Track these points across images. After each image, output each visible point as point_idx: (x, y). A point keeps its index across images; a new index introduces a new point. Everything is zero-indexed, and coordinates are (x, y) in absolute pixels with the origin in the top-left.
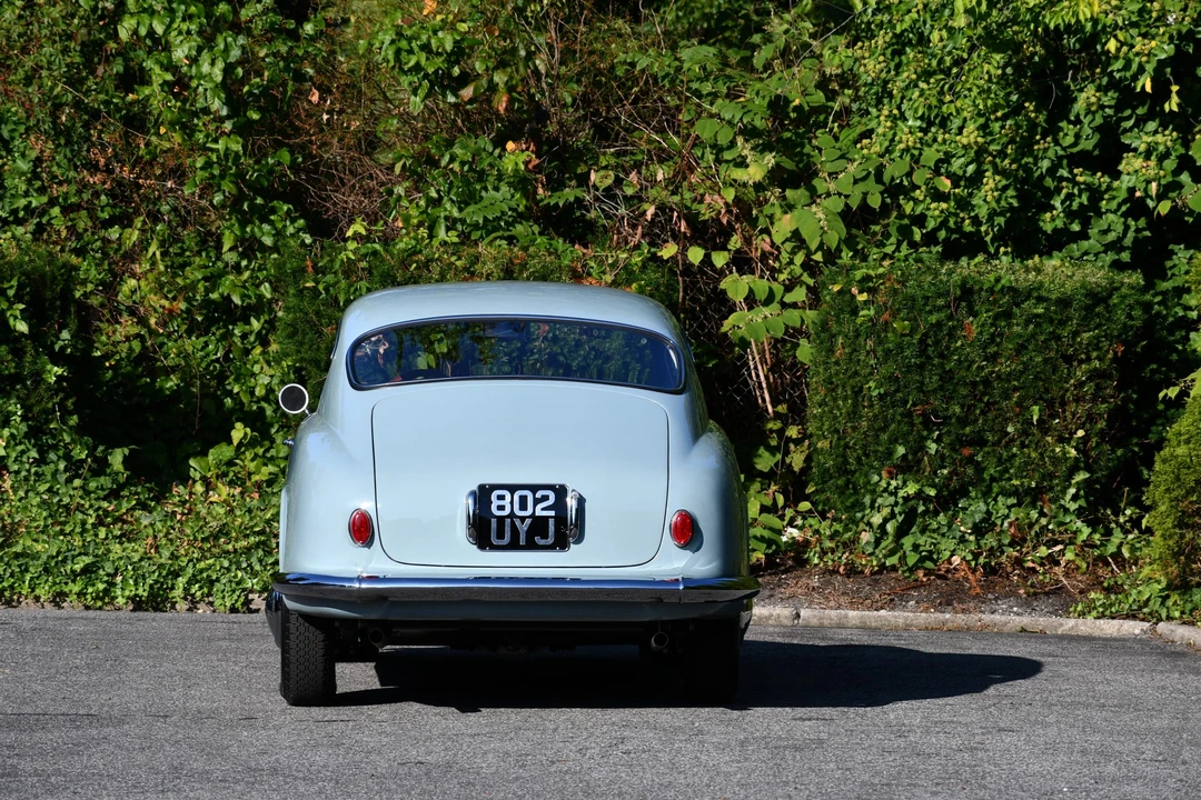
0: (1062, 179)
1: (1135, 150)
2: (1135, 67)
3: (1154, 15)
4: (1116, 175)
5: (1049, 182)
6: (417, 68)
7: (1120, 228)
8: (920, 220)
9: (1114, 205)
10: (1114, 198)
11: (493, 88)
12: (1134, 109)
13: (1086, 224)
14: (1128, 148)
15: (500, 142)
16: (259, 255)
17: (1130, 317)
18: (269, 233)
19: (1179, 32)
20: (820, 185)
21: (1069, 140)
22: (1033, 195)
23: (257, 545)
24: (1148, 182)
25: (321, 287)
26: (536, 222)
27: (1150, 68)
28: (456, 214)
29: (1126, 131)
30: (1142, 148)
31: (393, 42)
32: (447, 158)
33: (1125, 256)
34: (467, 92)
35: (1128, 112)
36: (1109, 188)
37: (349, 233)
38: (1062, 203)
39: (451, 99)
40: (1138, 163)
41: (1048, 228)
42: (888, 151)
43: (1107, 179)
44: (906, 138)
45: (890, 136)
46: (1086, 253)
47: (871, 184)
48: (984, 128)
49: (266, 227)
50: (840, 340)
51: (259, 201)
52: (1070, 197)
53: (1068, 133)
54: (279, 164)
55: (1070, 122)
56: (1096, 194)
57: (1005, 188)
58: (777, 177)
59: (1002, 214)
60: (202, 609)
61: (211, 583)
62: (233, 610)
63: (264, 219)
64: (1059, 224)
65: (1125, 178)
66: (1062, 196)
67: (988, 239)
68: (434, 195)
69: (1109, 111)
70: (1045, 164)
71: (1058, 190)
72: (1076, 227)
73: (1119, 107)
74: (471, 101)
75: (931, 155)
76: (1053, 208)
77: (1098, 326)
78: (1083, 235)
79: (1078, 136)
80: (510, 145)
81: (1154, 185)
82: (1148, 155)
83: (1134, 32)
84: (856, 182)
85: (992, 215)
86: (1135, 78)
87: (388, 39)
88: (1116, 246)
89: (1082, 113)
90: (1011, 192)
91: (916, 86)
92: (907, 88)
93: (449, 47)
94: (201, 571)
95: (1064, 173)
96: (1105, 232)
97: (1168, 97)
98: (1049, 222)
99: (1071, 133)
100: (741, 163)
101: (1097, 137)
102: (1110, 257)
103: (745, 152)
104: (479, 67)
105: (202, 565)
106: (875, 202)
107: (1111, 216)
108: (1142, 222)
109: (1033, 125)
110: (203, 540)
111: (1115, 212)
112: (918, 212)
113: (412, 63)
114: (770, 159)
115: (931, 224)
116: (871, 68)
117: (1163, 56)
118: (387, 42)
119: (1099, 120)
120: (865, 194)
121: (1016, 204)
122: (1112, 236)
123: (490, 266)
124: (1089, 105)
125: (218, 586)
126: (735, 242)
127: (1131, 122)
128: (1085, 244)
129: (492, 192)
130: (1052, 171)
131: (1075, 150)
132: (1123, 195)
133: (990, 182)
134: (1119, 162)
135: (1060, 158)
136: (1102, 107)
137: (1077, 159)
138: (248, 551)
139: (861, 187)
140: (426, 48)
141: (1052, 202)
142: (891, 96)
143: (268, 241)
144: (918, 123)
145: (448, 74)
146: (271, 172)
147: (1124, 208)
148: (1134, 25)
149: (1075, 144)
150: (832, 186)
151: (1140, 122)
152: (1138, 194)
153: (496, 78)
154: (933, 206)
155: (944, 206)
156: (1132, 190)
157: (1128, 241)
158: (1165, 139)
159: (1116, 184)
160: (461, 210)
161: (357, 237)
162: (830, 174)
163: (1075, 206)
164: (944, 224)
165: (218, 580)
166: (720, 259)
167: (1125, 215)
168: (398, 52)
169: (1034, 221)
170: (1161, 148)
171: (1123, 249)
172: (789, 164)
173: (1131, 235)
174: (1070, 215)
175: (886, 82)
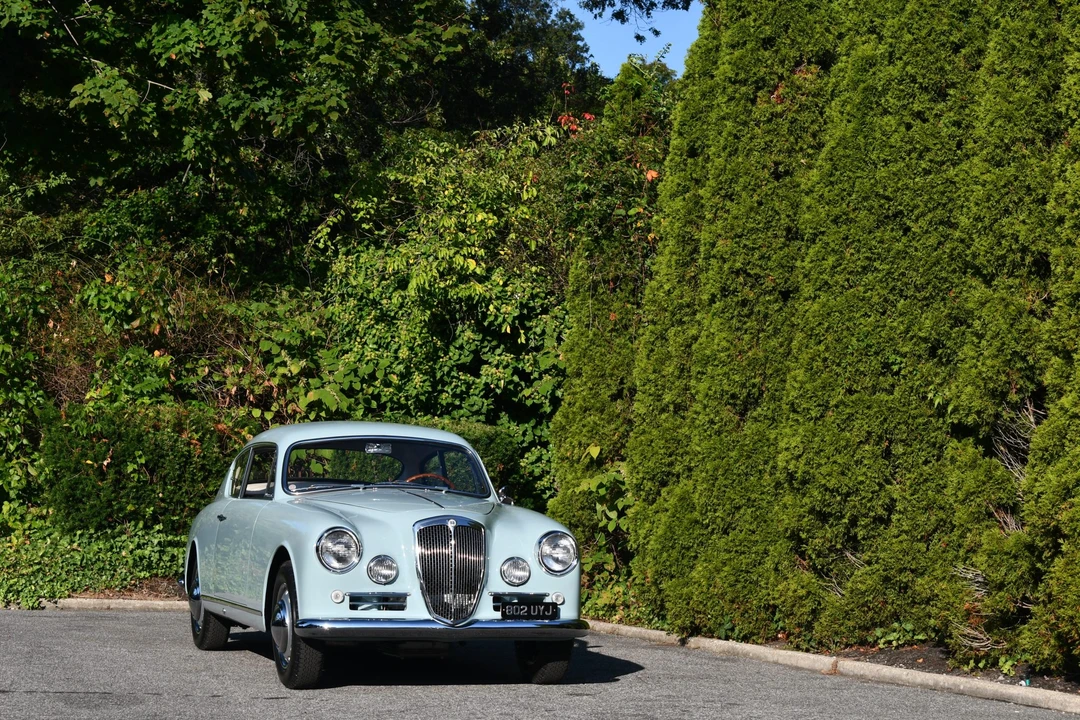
0: (453, 377)
1: (490, 364)
2: (500, 319)
3: (509, 294)
4: (478, 376)
5: (445, 378)
6: (110, 309)
7: (481, 404)
8: (377, 397)
9: (477, 392)
10: (476, 388)
11: (150, 321)
12: (490, 342)
13: (462, 400)
14: (486, 362)
15: (151, 351)
16: (14, 410)
17: (507, 450)
18: (22, 398)
19: (521, 303)
20: (327, 377)
21: (456, 357)
22: (437, 384)
23: (38, 571)
24: (499, 380)
25: (73, 427)
26: (171, 394)
27: (510, 320)
28: (130, 388)
29: (484, 353)
30: (495, 362)
31: (96, 296)
32: (125, 358)
33: (482, 418)
34: (136, 323)
35: (486, 343)
36: (474, 383)
37: (88, 397)
38: (452, 390)
39: (126, 327)
40: (494, 370)
41: (444, 403)
42: (359, 360)
43: (472, 378)
44: (370, 354)
45: (361, 352)
46: (462, 416)
47: (352, 377)
48: (411, 349)
49: (20, 394)
50: (355, 460)
51: (16, 380)
52: (457, 386)
53: (454, 353)
54: (26, 360)
55: (456, 348)
56: (469, 386)
57: (424, 381)
58: (306, 373)
59: (422, 394)
60: (13, 607)
61: (19, 592)
62: (33, 608)
63: (19, 390)
64: (449, 400)
65: (484, 378)
66: (452, 386)
67: (412, 408)
68: (117, 378)
69: (478, 343)
70: (446, 369)
71: (451, 383)
72: (457, 403)
73: (482, 341)
74: (137, 329)
75: (384, 363)
76: (447, 392)
77: (493, 454)
78: (460, 407)
79: (460, 355)
80: (157, 353)
81: (502, 381)
82: (497, 366)
83: (500, 302)
84: (345, 375)
85: (417, 396)
86: (500, 326)
87: (93, 294)
88: (478, 413)
89: (465, 344)
90: (427, 383)
91: (373, 327)
92: (368, 328)
93: (128, 299)
94: (11, 586)
95: (454, 374)
96: (472, 406)
97: (519, 336)
98: (445, 398)
99: (457, 354)
100: (284, 364)
101: (471, 356)
102: (474, 418)
103: (286, 359)
104: (144, 310)
105: (12, 582)
106: (357, 386)
107: (475, 398)
108: (490, 401)
109: (436, 350)
110: (8, 567)
111: (477, 396)
112: (376, 393)
113: (107, 307)
114: (303, 363)
115: (384, 399)
116: (346, 318)
117: (516, 315)
118: (92, 296)
119: (473, 347)
120: (351, 382)
121: (430, 389)
122: (476, 408)
123: (168, 417)
124: (469, 339)
125: (22, 594)
126: (275, 407)
127: (487, 349)
128: (462, 412)
129: (148, 377)
130: (449, 373)
131: (459, 362)
132: (482, 387)
133: (417, 378)
134: (480, 370)
135: (454, 366)
136: (474, 340)
137: (461, 367)
138: (33, 573)
139: (348, 379)
140: (114, 299)
141: (445, 389)
142: (358, 331)
143: (22, 402)
144: (375, 346)
145: (126, 313)
146: (22, 363)
147: (482, 394)
148: (498, 298)
149: (459, 360)
150: (331, 378)
151: (493, 349)
152: (492, 386)
153: (153, 316)
154: (386, 389)
155: (391, 390)
156: (486, 384)
157: (484, 410)
158: (508, 358)
159: (478, 381)
160: (133, 387)
161: (92, 398)
162: (330, 372)
163: (458, 391)
164: (391, 400)
165: (21, 591)
166: (269, 416)
167: (482, 397)
168: (99, 300)
169: (436, 398)
170: (505, 363)
171: (482, 414)
172: (312, 366)
173: (485, 407)
174: (455, 396)
175: (355, 325)
